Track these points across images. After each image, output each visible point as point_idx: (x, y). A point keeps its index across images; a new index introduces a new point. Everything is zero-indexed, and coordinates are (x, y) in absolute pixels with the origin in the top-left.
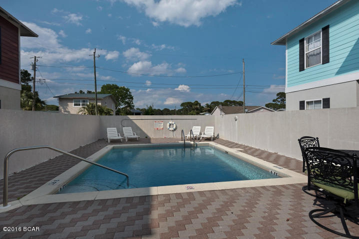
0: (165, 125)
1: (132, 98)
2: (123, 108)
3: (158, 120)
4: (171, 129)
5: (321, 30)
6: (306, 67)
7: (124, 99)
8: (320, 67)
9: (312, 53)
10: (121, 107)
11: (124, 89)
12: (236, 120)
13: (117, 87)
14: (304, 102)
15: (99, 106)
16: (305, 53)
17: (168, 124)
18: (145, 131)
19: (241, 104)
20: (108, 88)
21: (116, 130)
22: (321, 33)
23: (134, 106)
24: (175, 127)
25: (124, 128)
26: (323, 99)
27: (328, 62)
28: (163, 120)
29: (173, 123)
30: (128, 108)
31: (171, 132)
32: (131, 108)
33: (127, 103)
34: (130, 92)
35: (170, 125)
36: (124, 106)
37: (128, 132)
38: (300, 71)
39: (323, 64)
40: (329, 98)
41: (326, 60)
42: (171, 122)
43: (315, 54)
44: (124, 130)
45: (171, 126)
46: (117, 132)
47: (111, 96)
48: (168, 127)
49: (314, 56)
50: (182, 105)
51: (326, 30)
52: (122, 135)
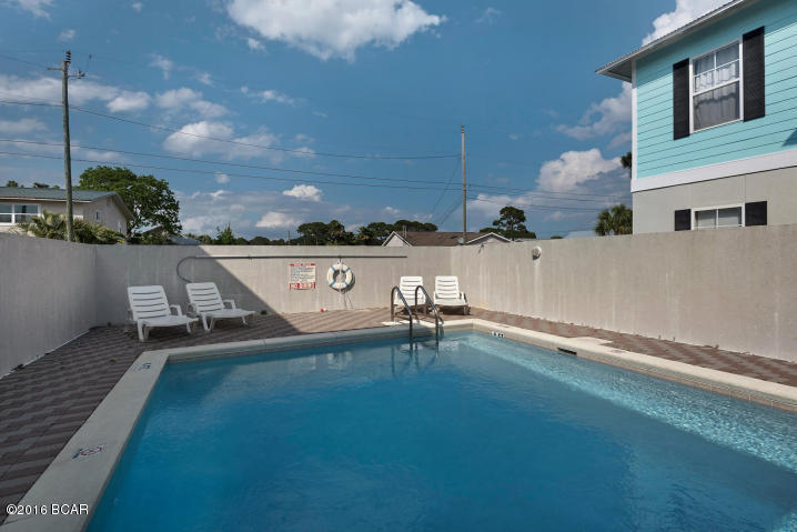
0: (320, 275)
1: (176, 207)
2: (148, 233)
3: (301, 261)
4: (339, 285)
5: (741, 39)
6: (695, 128)
7: (152, 209)
8: (739, 127)
9: (708, 97)
10: (144, 229)
11: (151, 181)
12: (535, 258)
13: (133, 178)
14: (689, 211)
15: (79, 224)
16: (692, 94)
17: (331, 272)
18: (260, 295)
19: (430, 228)
20: (102, 178)
21: (163, 294)
22: (741, 46)
23: (180, 228)
24: (348, 280)
25: (189, 286)
26: (747, 205)
27: (763, 115)
28: (313, 261)
29: (345, 268)
30: (163, 233)
31: (340, 294)
32: (171, 233)
33: (161, 218)
34: (169, 192)
35: (336, 273)
36: (150, 228)
37: (206, 300)
38: (676, 138)
39: (745, 120)
40: (765, 203)
41: (755, 109)
42: (337, 266)
43: (716, 97)
44: (190, 293)
45: (340, 276)
46: (165, 300)
47: (113, 197)
48: (331, 281)
49: (711, 104)
50: (302, 228)
51: (755, 39)
52: (188, 309)
